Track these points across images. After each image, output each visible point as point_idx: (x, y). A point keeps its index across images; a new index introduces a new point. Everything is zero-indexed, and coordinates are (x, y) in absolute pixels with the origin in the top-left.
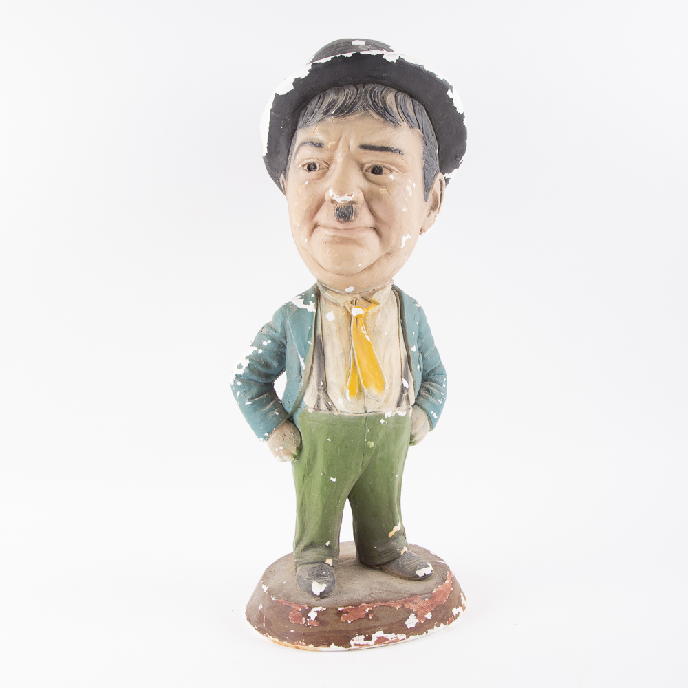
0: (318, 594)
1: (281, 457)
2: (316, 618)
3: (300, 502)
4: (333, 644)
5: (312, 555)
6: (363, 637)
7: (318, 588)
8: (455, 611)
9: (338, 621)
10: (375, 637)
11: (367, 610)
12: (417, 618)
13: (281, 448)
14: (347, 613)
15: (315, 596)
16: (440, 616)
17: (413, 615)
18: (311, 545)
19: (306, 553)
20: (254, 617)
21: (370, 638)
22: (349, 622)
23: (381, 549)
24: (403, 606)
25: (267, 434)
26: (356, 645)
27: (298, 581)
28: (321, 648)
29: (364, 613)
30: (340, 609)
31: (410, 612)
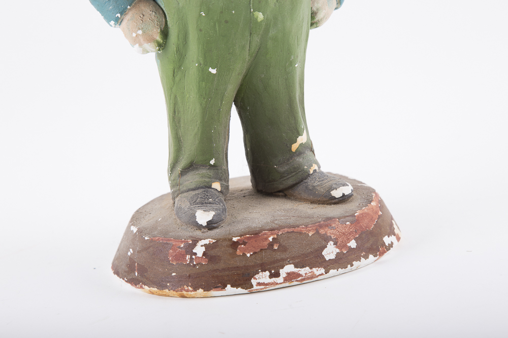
0: (205, 224)
1: (141, 45)
2: (204, 254)
3: (172, 110)
4: (229, 286)
5: (192, 179)
6: (267, 273)
7: (203, 217)
8: (387, 240)
9: (234, 255)
10: (283, 272)
11: (271, 239)
12: (337, 247)
13: (140, 32)
14: (244, 243)
15: (200, 227)
16: (368, 245)
17: (332, 243)
18: (191, 167)
19: (186, 178)
20: (124, 267)
21: (277, 275)
22: (248, 255)
23: (282, 169)
24: (317, 232)
25: (119, 15)
26: (259, 284)
27: (177, 214)
28: (213, 293)
29: (266, 243)
30: (235, 239)
31: (327, 239)
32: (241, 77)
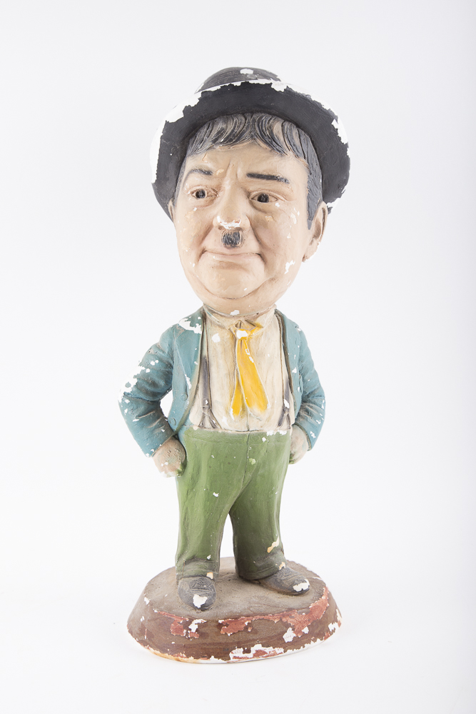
0: (199, 607)
1: (166, 472)
2: (197, 630)
3: (183, 517)
4: (213, 657)
5: (193, 568)
6: (242, 649)
7: (199, 601)
8: (331, 627)
9: (218, 634)
10: (253, 650)
11: (246, 623)
12: (294, 632)
13: (167, 463)
14: (227, 625)
15: (196, 608)
16: (317, 631)
17: (290, 629)
18: (193, 559)
19: (188, 566)
20: (136, 630)
21: (248, 651)
22: (229, 635)
23: (259, 565)
24: (281, 620)
25: (153, 450)
26: (235, 657)
27: (179, 594)
28: (201, 660)
29: (243, 626)
30: (220, 621)
31: (287, 626)
32: (235, 499)
